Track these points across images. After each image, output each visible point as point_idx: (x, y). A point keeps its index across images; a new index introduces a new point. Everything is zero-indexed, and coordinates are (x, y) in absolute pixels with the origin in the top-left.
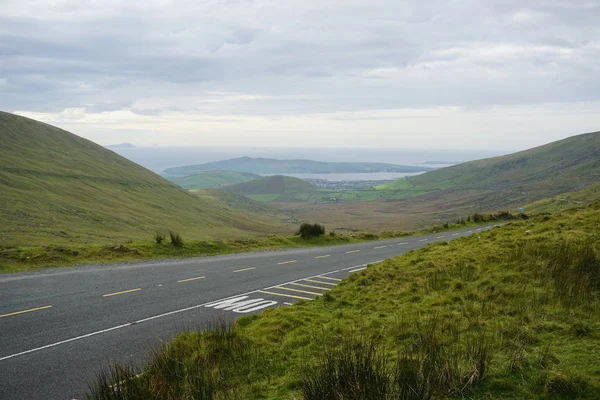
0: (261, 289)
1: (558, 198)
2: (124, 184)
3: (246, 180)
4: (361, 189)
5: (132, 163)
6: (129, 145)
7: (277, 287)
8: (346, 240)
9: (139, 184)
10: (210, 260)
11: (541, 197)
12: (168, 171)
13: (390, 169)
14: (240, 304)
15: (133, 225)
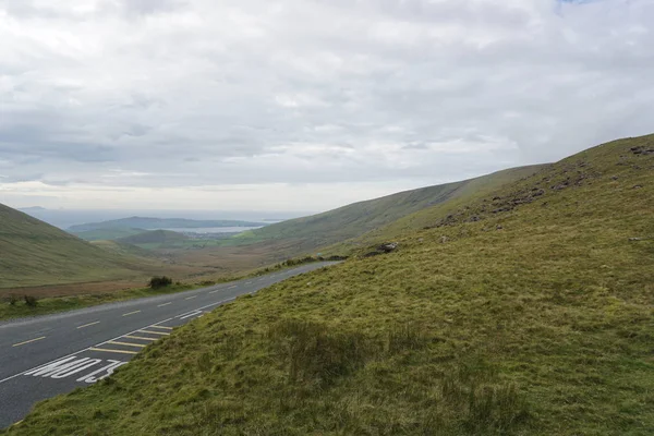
0: (93, 346)
1: (346, 241)
2: (34, 238)
3: (136, 233)
4: (221, 238)
5: (42, 223)
6: (40, 208)
7: (109, 342)
8: (189, 287)
9: (47, 238)
10: (62, 316)
11: (336, 241)
12: (73, 227)
13: (240, 224)
14: (63, 367)
15: (41, 270)
